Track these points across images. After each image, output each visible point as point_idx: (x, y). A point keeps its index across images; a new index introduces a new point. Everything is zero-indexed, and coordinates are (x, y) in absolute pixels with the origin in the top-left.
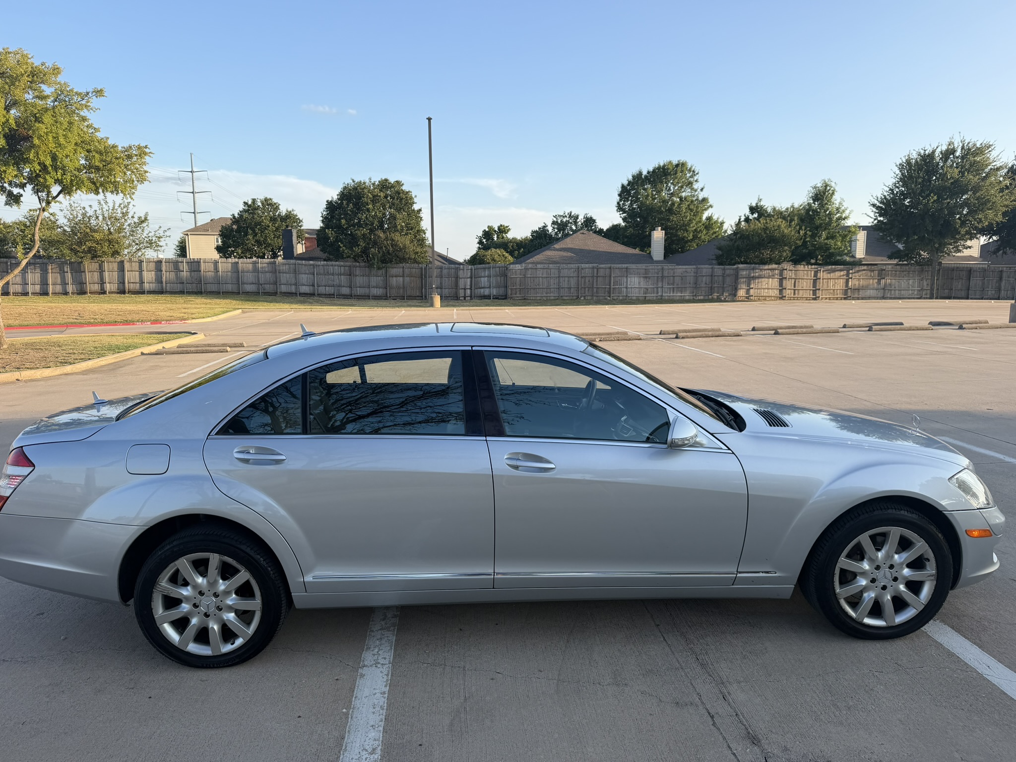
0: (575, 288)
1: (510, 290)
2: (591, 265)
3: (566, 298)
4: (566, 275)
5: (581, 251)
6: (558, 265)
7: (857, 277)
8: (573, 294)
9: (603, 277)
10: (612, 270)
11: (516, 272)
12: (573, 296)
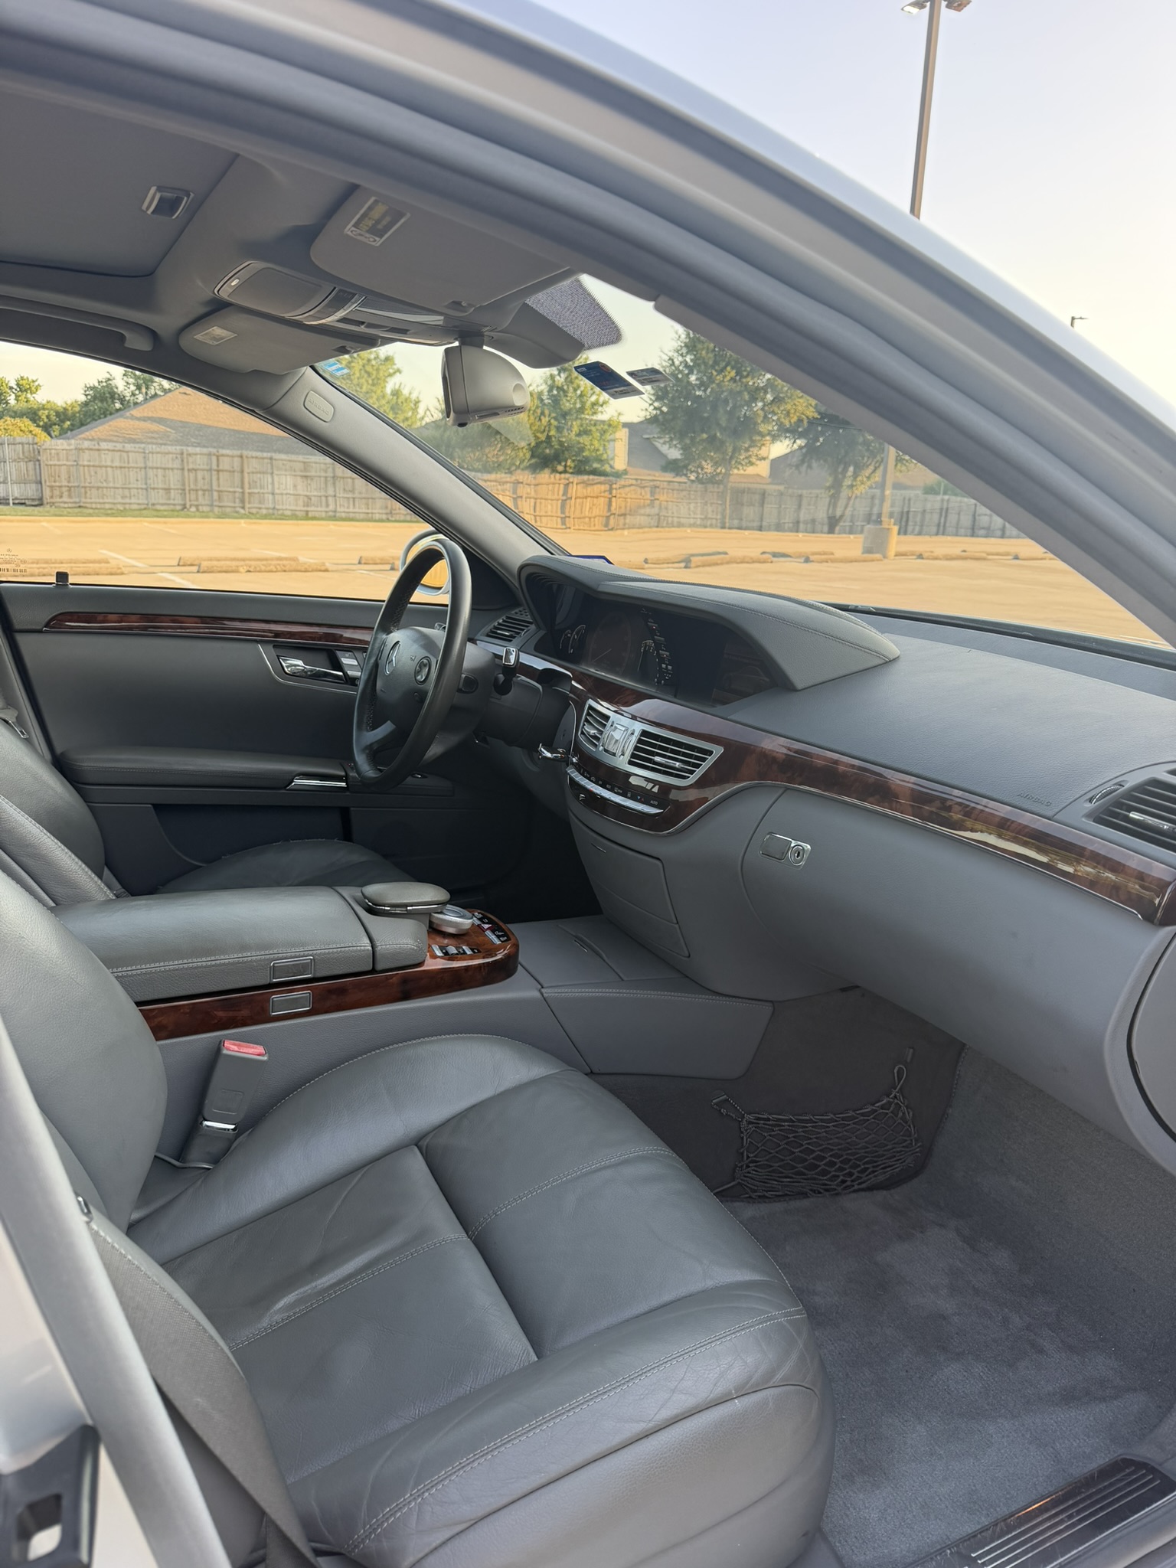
0: (178, 489)
1: (48, 489)
2: (205, 450)
3: (162, 508)
4: (159, 465)
5: (184, 424)
6: (143, 446)
7: (624, 495)
8: (174, 500)
9: (230, 471)
10: (245, 460)
11: (58, 454)
12: (174, 505)
